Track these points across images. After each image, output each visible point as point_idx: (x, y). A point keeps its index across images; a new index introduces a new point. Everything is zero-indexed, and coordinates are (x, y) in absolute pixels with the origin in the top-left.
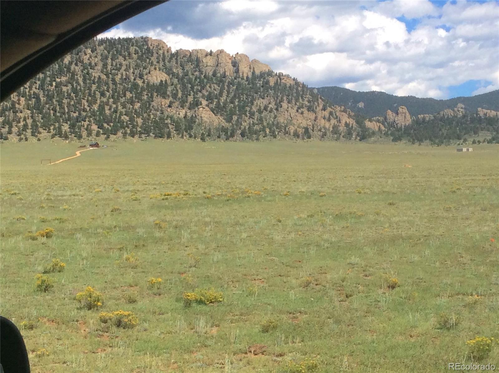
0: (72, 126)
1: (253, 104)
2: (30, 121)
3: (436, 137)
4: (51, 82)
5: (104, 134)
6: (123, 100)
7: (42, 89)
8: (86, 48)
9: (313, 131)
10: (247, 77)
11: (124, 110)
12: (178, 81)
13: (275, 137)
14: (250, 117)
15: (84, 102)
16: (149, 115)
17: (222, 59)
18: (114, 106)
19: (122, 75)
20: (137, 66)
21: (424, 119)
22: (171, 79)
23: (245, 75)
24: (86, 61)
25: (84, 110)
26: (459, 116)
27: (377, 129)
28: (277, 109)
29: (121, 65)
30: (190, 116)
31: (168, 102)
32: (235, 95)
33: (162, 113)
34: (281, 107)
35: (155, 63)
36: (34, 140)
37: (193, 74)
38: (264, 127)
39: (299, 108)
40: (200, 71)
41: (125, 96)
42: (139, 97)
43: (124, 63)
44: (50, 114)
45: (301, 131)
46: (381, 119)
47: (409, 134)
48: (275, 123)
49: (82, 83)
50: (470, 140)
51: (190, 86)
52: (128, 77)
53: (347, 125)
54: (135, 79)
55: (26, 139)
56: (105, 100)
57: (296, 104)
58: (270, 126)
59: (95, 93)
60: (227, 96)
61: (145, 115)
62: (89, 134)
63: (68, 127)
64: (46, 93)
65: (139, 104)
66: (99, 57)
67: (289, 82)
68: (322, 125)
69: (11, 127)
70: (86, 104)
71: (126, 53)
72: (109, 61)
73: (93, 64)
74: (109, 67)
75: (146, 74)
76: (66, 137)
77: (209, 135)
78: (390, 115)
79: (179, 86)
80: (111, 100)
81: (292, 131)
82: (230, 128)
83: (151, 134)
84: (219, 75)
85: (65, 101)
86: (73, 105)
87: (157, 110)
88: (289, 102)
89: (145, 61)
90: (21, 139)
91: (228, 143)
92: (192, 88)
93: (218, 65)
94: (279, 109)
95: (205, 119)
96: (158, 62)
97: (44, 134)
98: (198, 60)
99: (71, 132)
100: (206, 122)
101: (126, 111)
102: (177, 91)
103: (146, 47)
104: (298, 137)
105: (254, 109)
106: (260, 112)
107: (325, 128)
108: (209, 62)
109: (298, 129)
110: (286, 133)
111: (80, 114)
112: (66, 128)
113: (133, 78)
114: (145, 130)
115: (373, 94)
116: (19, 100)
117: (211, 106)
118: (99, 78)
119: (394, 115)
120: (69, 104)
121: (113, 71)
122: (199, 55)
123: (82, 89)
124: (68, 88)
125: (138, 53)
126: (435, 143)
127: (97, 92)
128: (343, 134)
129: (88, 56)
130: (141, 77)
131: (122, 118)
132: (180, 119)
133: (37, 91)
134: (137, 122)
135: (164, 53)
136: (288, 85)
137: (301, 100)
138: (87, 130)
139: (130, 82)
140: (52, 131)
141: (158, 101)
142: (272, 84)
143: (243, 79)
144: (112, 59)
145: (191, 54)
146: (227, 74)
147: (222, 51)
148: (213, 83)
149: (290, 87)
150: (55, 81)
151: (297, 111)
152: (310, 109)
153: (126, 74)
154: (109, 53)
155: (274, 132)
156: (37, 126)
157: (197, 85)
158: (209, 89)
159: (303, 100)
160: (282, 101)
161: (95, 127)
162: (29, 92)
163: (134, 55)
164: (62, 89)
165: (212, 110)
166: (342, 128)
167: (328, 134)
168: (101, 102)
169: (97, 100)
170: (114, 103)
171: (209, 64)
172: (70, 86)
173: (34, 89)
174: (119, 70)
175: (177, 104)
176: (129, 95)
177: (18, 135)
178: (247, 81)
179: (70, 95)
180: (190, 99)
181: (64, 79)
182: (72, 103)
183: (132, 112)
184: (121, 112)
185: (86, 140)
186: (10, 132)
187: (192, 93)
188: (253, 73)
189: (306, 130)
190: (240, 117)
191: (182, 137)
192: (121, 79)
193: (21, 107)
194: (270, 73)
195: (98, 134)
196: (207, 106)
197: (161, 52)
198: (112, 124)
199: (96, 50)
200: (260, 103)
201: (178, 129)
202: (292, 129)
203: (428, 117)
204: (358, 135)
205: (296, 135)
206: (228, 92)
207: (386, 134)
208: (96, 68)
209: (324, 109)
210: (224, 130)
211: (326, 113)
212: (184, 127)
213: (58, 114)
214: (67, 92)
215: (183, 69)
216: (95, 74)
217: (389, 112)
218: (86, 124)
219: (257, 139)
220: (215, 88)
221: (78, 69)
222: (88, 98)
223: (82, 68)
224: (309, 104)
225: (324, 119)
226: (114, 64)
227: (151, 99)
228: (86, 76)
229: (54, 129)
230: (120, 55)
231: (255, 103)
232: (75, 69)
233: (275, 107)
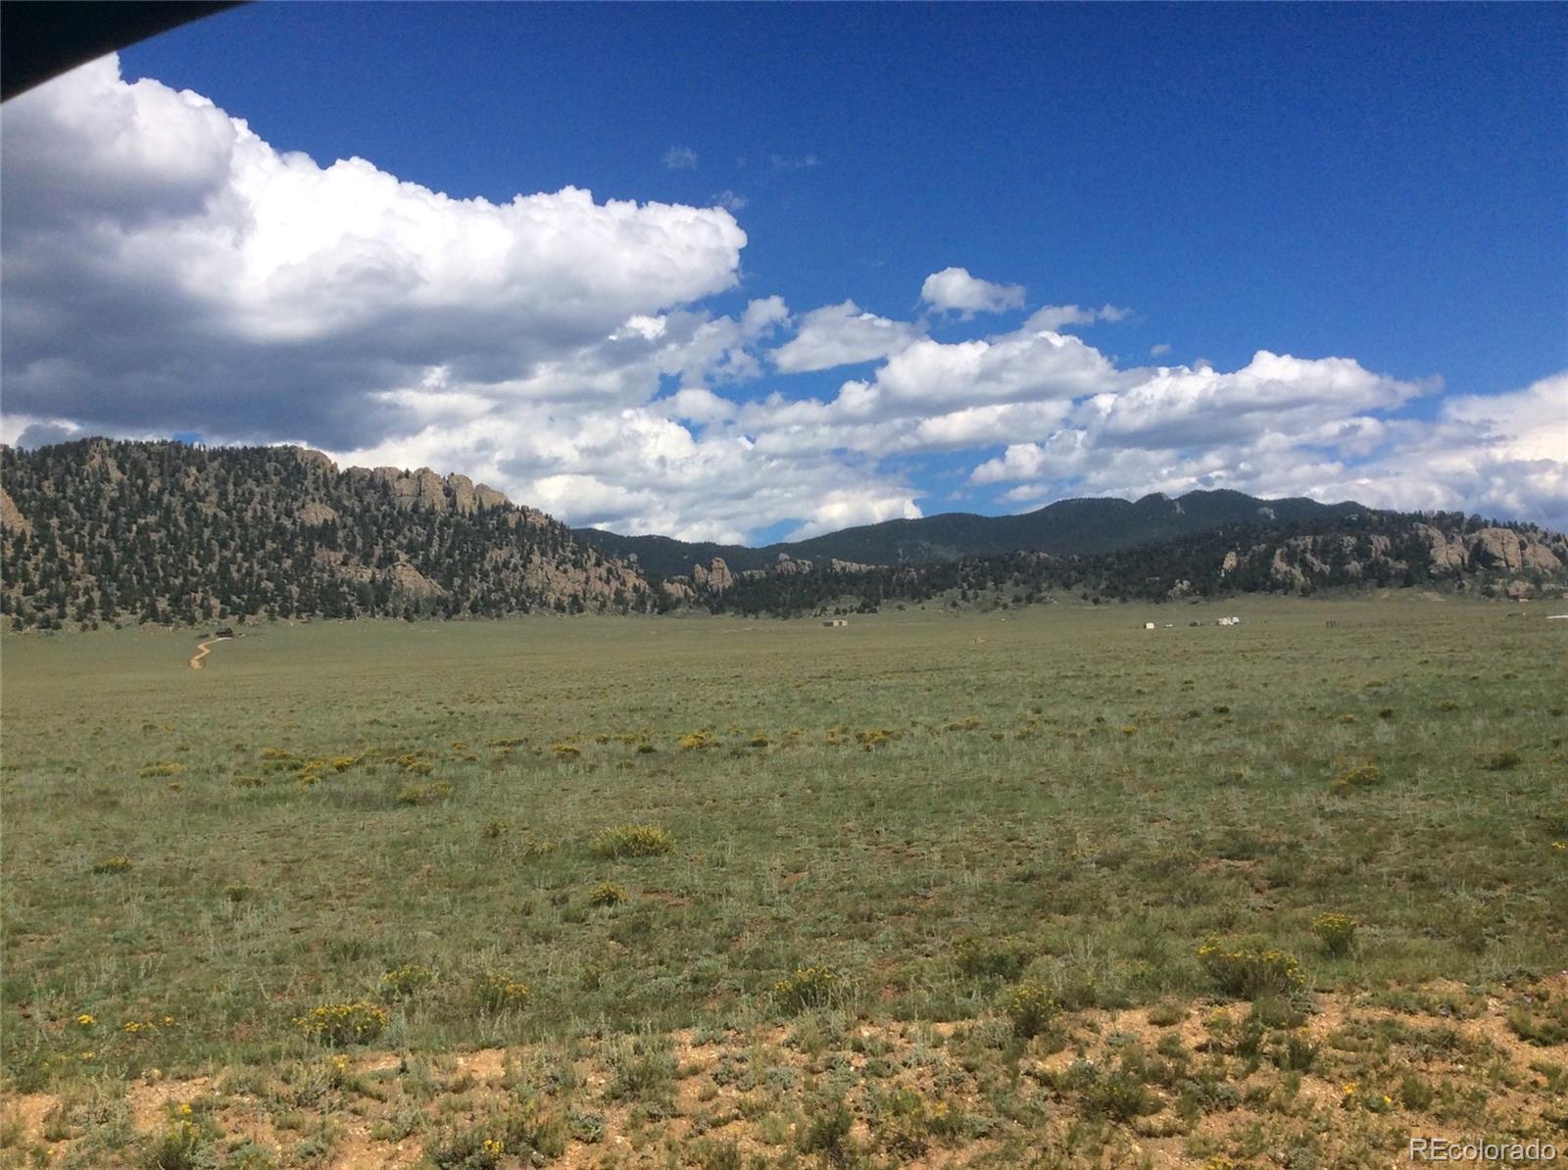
0: (175, 601)
1: (484, 558)
2: (96, 595)
3: (778, 606)
4: (129, 524)
5: (233, 613)
6: (260, 553)
7: (113, 538)
8: (189, 465)
9: (585, 599)
10: (471, 514)
11: (264, 572)
12: (355, 520)
13: (527, 611)
14: (482, 580)
15: (192, 558)
16: (311, 580)
17: (428, 485)
18: (246, 565)
19: (255, 511)
20: (280, 496)
21: (752, 576)
22: (341, 517)
23: (467, 510)
24: (189, 487)
25: (194, 573)
27: (682, 595)
28: (524, 566)
29: (252, 493)
30: (381, 580)
31: (340, 556)
32: (453, 543)
33: (333, 576)
34: (531, 562)
35: (311, 490)
36: (109, 628)
37: (378, 510)
38: (506, 595)
39: (560, 564)
40: (390, 504)
41: (263, 546)
42: (288, 547)
43: (256, 490)
44: (131, 579)
45: (566, 601)
46: (687, 578)
47: (732, 603)
48: (524, 587)
49: (185, 527)
50: (831, 609)
51: (375, 528)
52: (265, 514)
53: (636, 589)
54: (277, 519)
55: (95, 627)
56: (228, 554)
57: (554, 558)
58: (516, 594)
59: (209, 543)
60: (440, 546)
61: (303, 579)
62: (208, 614)
63: (167, 603)
64: (122, 544)
65: (290, 562)
66: (212, 481)
67: (541, 522)
68: (598, 591)
69: (62, 606)
70: (196, 562)
71: (259, 473)
72: (231, 487)
73: (202, 492)
74: (231, 498)
75: (298, 509)
76: (167, 621)
77: (417, 611)
78: (700, 572)
79: (356, 529)
80: (240, 555)
81: (552, 601)
82: (451, 599)
83: (317, 612)
84: (423, 510)
85: (158, 558)
86: (172, 565)
87: (323, 570)
88: (543, 554)
89: (294, 488)
90: (85, 628)
91: (450, 624)
92: (380, 532)
93: (420, 494)
94: (528, 566)
95: (407, 584)
96: (317, 489)
97: (125, 617)
98: (385, 485)
99: (173, 611)
100: (409, 589)
101: (268, 574)
102: (355, 537)
103: (293, 463)
104: (563, 610)
105: (488, 566)
106: (497, 569)
107: (601, 593)
108: (406, 487)
109: (562, 598)
110: (544, 604)
111: (185, 579)
112: (163, 604)
113: (274, 516)
114: (305, 605)
116: (72, 557)
117: (415, 562)
118: (215, 515)
119: (706, 572)
120: (164, 561)
121: (239, 505)
122: (388, 477)
123: (186, 535)
124: (160, 534)
125: (280, 474)
126: (777, 615)
127: (213, 542)
128: (631, 604)
129: (193, 478)
130: (289, 513)
131: (263, 585)
132: (365, 585)
133: (104, 541)
134: (290, 591)
135: (325, 474)
136: (538, 526)
137: (560, 550)
138: (201, 606)
139: (271, 522)
140: (138, 610)
141: (322, 555)
142: (512, 524)
143: (463, 516)
144: (235, 484)
145: (373, 474)
146: (438, 508)
147: (425, 471)
148: (415, 524)
149: (541, 529)
150: (136, 522)
151: (557, 568)
152: (576, 564)
153: (262, 509)
154: (228, 472)
155: (524, 602)
156: (110, 603)
157: (388, 527)
158: (408, 534)
159: (564, 550)
160: (531, 551)
161: (215, 602)
162: (90, 543)
163: (273, 477)
164: (149, 537)
165: (418, 569)
166: (629, 595)
167: (609, 604)
168: (223, 558)
169: (214, 555)
170: (245, 559)
171: (404, 492)
172: (163, 533)
173: (98, 538)
174: (248, 502)
175: (356, 559)
176: (270, 545)
177: (78, 620)
178: (470, 519)
179: (166, 545)
180: (378, 551)
181: (152, 519)
182: (171, 560)
183: (279, 574)
184: (259, 575)
185: (201, 627)
186: (62, 615)
187: (381, 542)
189: (575, 597)
190: (465, 580)
191: (373, 616)
192: (254, 517)
193: (78, 570)
194: (507, 507)
195: (223, 615)
196: (408, 561)
197: (320, 471)
198: (246, 597)
199: (205, 468)
200: (497, 555)
201: (363, 602)
202: (552, 599)
203: (759, 574)
204: (654, 606)
205: (560, 607)
206: (441, 538)
207: (697, 602)
208: (208, 499)
209: (598, 564)
210: (440, 601)
211: (603, 571)
212: (373, 599)
213: (147, 581)
214: (160, 543)
215: (361, 501)
216: (208, 509)
217: (698, 567)
218: (199, 596)
219: (499, 616)
220: (419, 533)
221: (176, 501)
222: (198, 552)
223: (182, 499)
224: (573, 557)
225: (600, 579)
226: (240, 492)
227: (310, 552)
228: (192, 514)
229: (142, 608)
230: (250, 477)
231: (488, 556)
232: (170, 503)
233: (522, 562)
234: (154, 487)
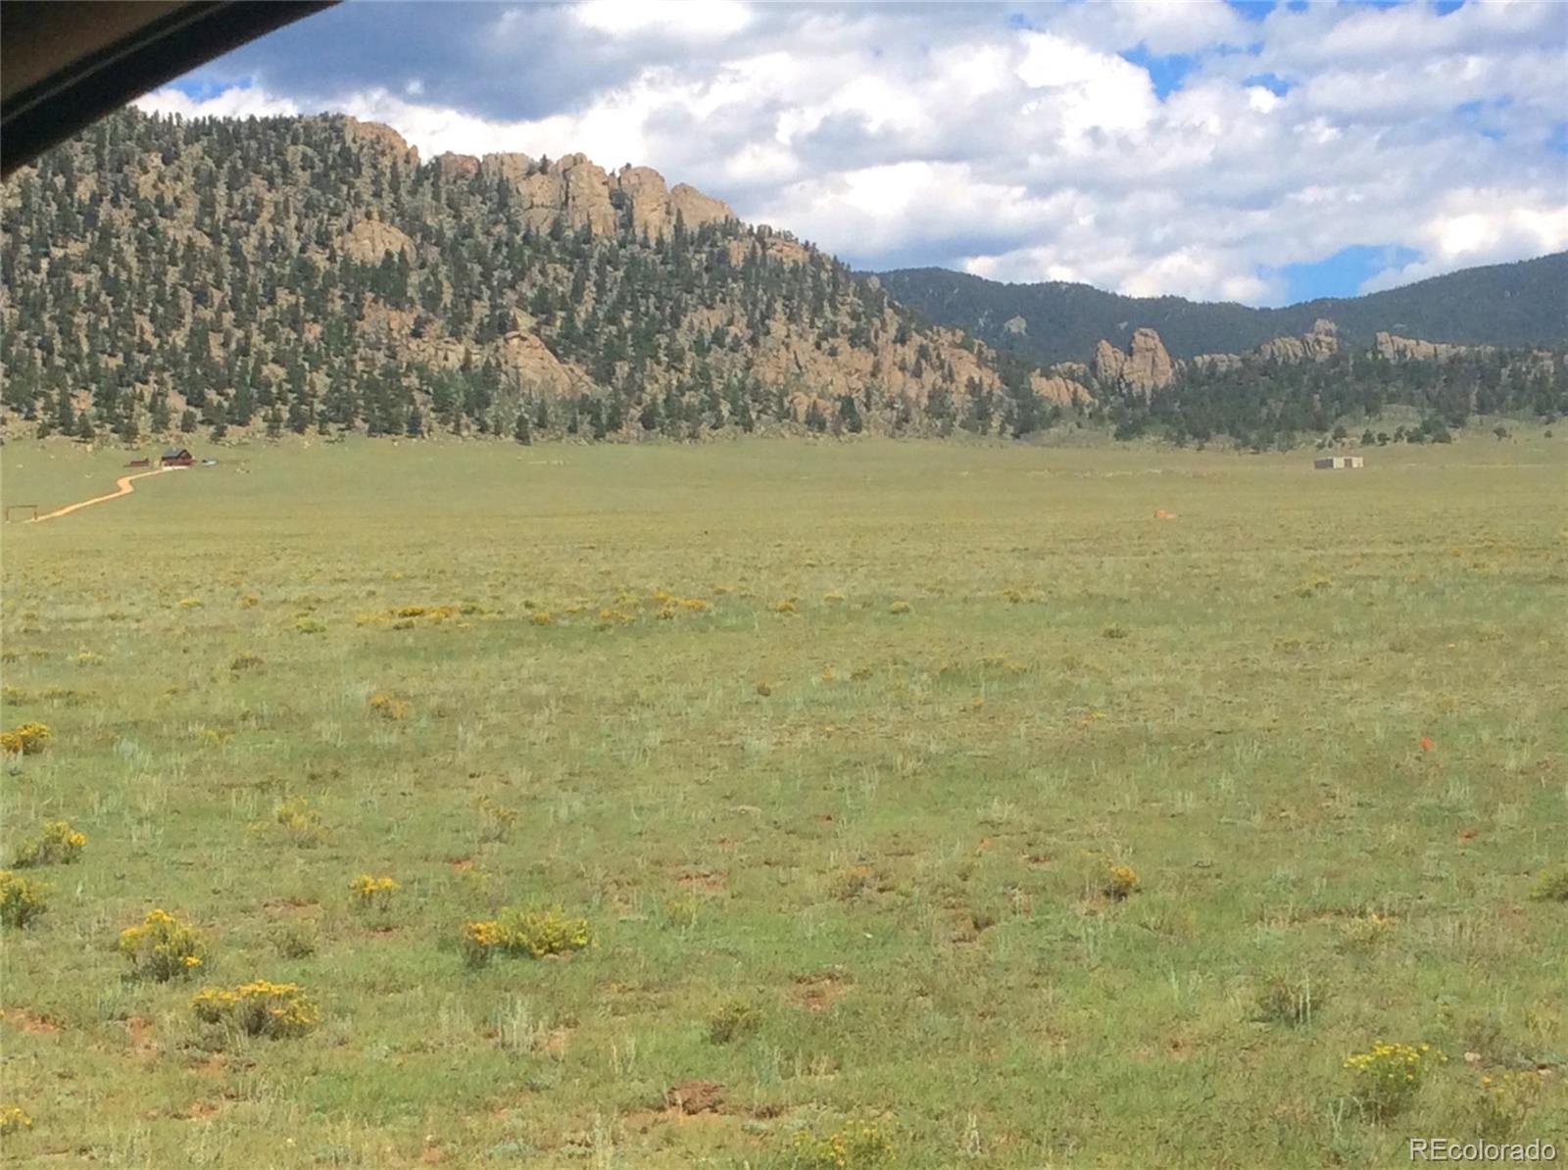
0: (105, 399)
1: (677, 325)
3: (1252, 425)
4: (35, 257)
5: (206, 422)
6: (266, 314)
8: (147, 150)
9: (868, 406)
10: (660, 241)
11: (269, 348)
12: (442, 254)
13: (748, 427)
14: (670, 367)
15: (143, 321)
16: (351, 363)
17: (580, 185)
18: (239, 334)
19: (263, 235)
20: (310, 206)
21: (1213, 365)
22: (418, 248)
23: (653, 235)
24: (146, 191)
25: (144, 348)
26: (1319, 359)
27: (1067, 399)
28: (754, 341)
29: (258, 203)
30: (481, 364)
31: (409, 319)
32: (621, 299)
33: (393, 356)
34: (768, 333)
35: (366, 197)
37: (488, 233)
38: (714, 396)
39: (823, 337)
40: (509, 222)
41: (272, 301)
42: (317, 305)
43: (268, 196)
44: (32, 358)
45: (829, 409)
46: (1080, 368)
47: (1167, 417)
48: (750, 382)
49: (134, 263)
50: (1356, 433)
51: (478, 269)
52: (280, 242)
53: (973, 387)
54: (303, 250)
56: (208, 314)
57: (812, 325)
58: (732, 395)
59: (175, 294)
60: (597, 301)
61: (337, 362)
63: (91, 400)
64: (20, 292)
65: (317, 329)
66: (189, 180)
67: (793, 256)
68: (896, 390)
70: (148, 327)
71: (275, 165)
72: (221, 191)
73: (169, 200)
74: (221, 211)
75: (340, 233)
76: (87, 434)
77: (541, 424)
78: (1109, 356)
79: (443, 269)
80: (229, 316)
81: (802, 410)
82: (608, 403)
83: (358, 422)
84: (570, 233)
85: (81, 319)
86: (106, 332)
87: (375, 346)
88: (792, 318)
89: (336, 192)
91: (604, 449)
92: (486, 276)
93: (566, 203)
94: (761, 339)
95: (527, 373)
96: (377, 195)
97: (15, 423)
98: (504, 189)
99: (100, 418)
100: (531, 382)
101: (277, 351)
102: (439, 284)
103: (337, 148)
104: (822, 427)
105: (683, 340)
106: (701, 349)
107: (903, 395)
108: (540, 192)
109: (821, 403)
110: (784, 414)
111: (128, 358)
112: (84, 403)
113: (297, 245)
114: (338, 409)
115: (1053, 291)
117: (545, 331)
118: (190, 245)
119: (1121, 355)
120: (92, 327)
121: (234, 224)
122: (508, 173)
123: (136, 279)
124: (89, 277)
125: (312, 168)
126: (1246, 443)
127: (183, 291)
129: (153, 176)
130: (323, 240)
131: (265, 371)
132: (450, 374)
134: (312, 385)
135: (394, 167)
136: (788, 265)
137: (828, 312)
138: (151, 408)
139: (289, 256)
140: (39, 414)
141: (380, 318)
142: (737, 260)
143: (645, 245)
144: (230, 187)
145: (481, 167)
146: (597, 229)
147: (578, 160)
148: (553, 261)
149: (794, 271)
150: (47, 254)
151: (818, 346)
152: (856, 339)
153: (276, 232)
154: (219, 166)
155: (746, 410)
157: (502, 266)
158: (540, 279)
159: (835, 310)
160: (769, 313)
161: (177, 402)
163: (299, 172)
164: (69, 282)
165: (551, 345)
166: (959, 398)
167: (915, 416)
168: (196, 320)
169: (182, 316)
170: (238, 324)
171: (537, 201)
172: (96, 272)
174: (252, 218)
175: (437, 325)
176: (284, 298)
178: (658, 252)
179: (97, 297)
180: (481, 310)
181: (76, 248)
182: (104, 324)
183: (294, 352)
185: (150, 446)
187: (486, 293)
188: (679, 228)
189: (848, 403)
191: (457, 431)
192: (260, 247)
194: (731, 228)
196: (535, 331)
197: (385, 162)
198: (232, 392)
199: (177, 156)
200: (704, 319)
201: (442, 406)
202: (802, 404)
203: (1226, 361)
204: (1008, 419)
205: (815, 421)
206: (600, 287)
207: (1096, 417)
208: (180, 213)
209: (902, 339)
210: (587, 406)
211: (909, 353)
212: (460, 400)
213: (59, 362)
214: (87, 292)
215: (457, 216)
216: (178, 231)
217: (1105, 346)
218: (148, 391)
219: (694, 436)
220: (559, 276)
221: (121, 217)
222: (154, 310)
223: (133, 213)
224: (854, 325)
225: (902, 369)
226: (237, 199)
227: (356, 310)
228: (148, 240)
229: (45, 409)
230: (256, 172)
231: (685, 323)
232: (110, 218)
233: (749, 333)
234: (84, 191)
